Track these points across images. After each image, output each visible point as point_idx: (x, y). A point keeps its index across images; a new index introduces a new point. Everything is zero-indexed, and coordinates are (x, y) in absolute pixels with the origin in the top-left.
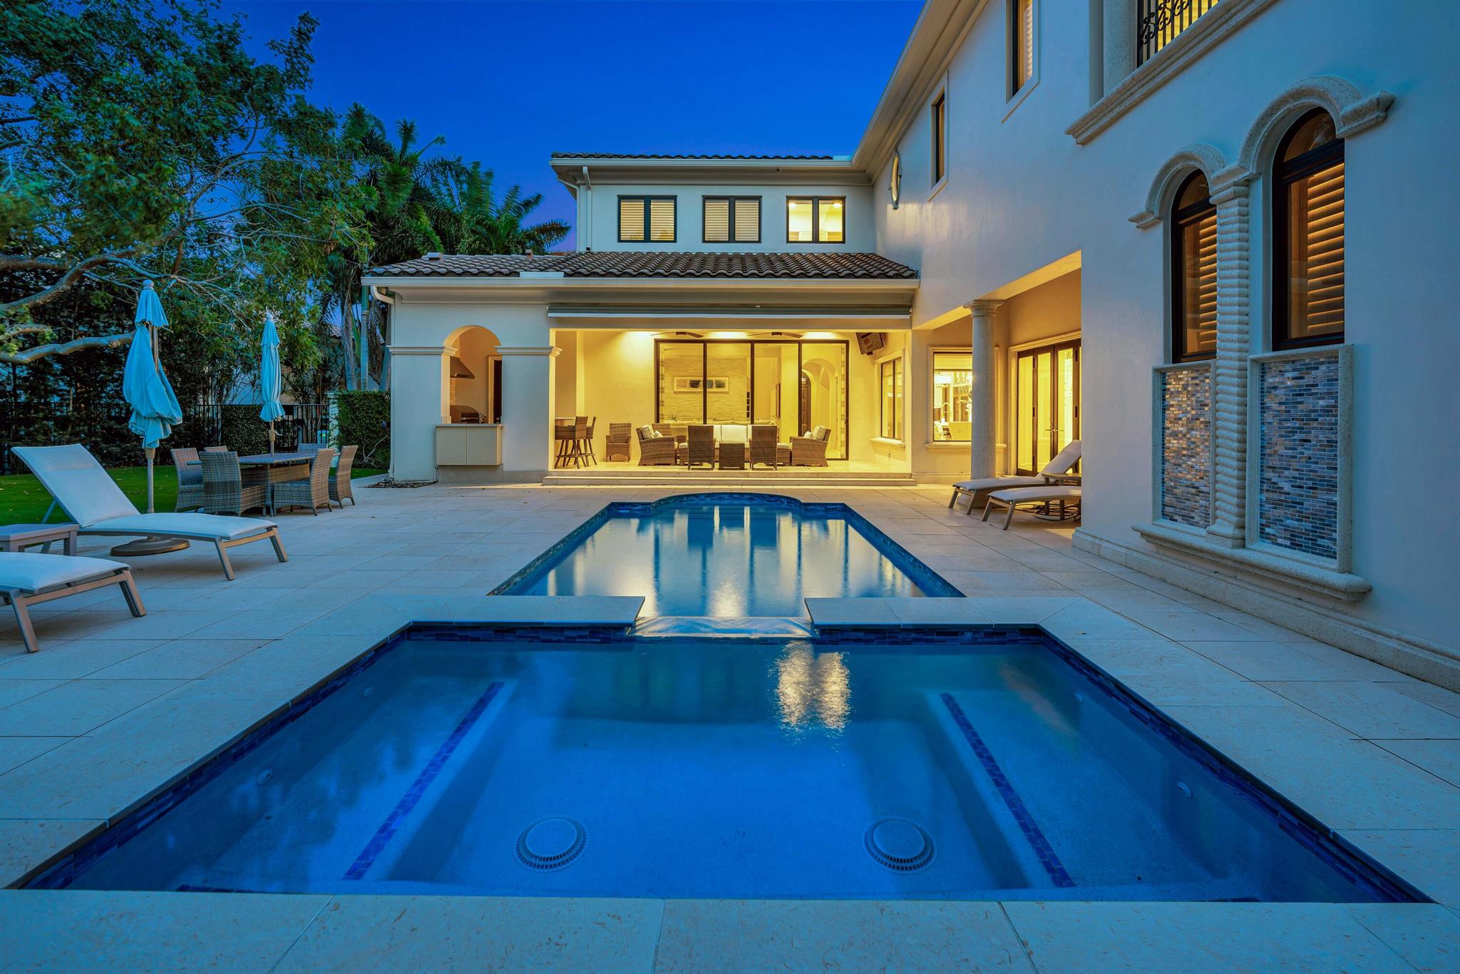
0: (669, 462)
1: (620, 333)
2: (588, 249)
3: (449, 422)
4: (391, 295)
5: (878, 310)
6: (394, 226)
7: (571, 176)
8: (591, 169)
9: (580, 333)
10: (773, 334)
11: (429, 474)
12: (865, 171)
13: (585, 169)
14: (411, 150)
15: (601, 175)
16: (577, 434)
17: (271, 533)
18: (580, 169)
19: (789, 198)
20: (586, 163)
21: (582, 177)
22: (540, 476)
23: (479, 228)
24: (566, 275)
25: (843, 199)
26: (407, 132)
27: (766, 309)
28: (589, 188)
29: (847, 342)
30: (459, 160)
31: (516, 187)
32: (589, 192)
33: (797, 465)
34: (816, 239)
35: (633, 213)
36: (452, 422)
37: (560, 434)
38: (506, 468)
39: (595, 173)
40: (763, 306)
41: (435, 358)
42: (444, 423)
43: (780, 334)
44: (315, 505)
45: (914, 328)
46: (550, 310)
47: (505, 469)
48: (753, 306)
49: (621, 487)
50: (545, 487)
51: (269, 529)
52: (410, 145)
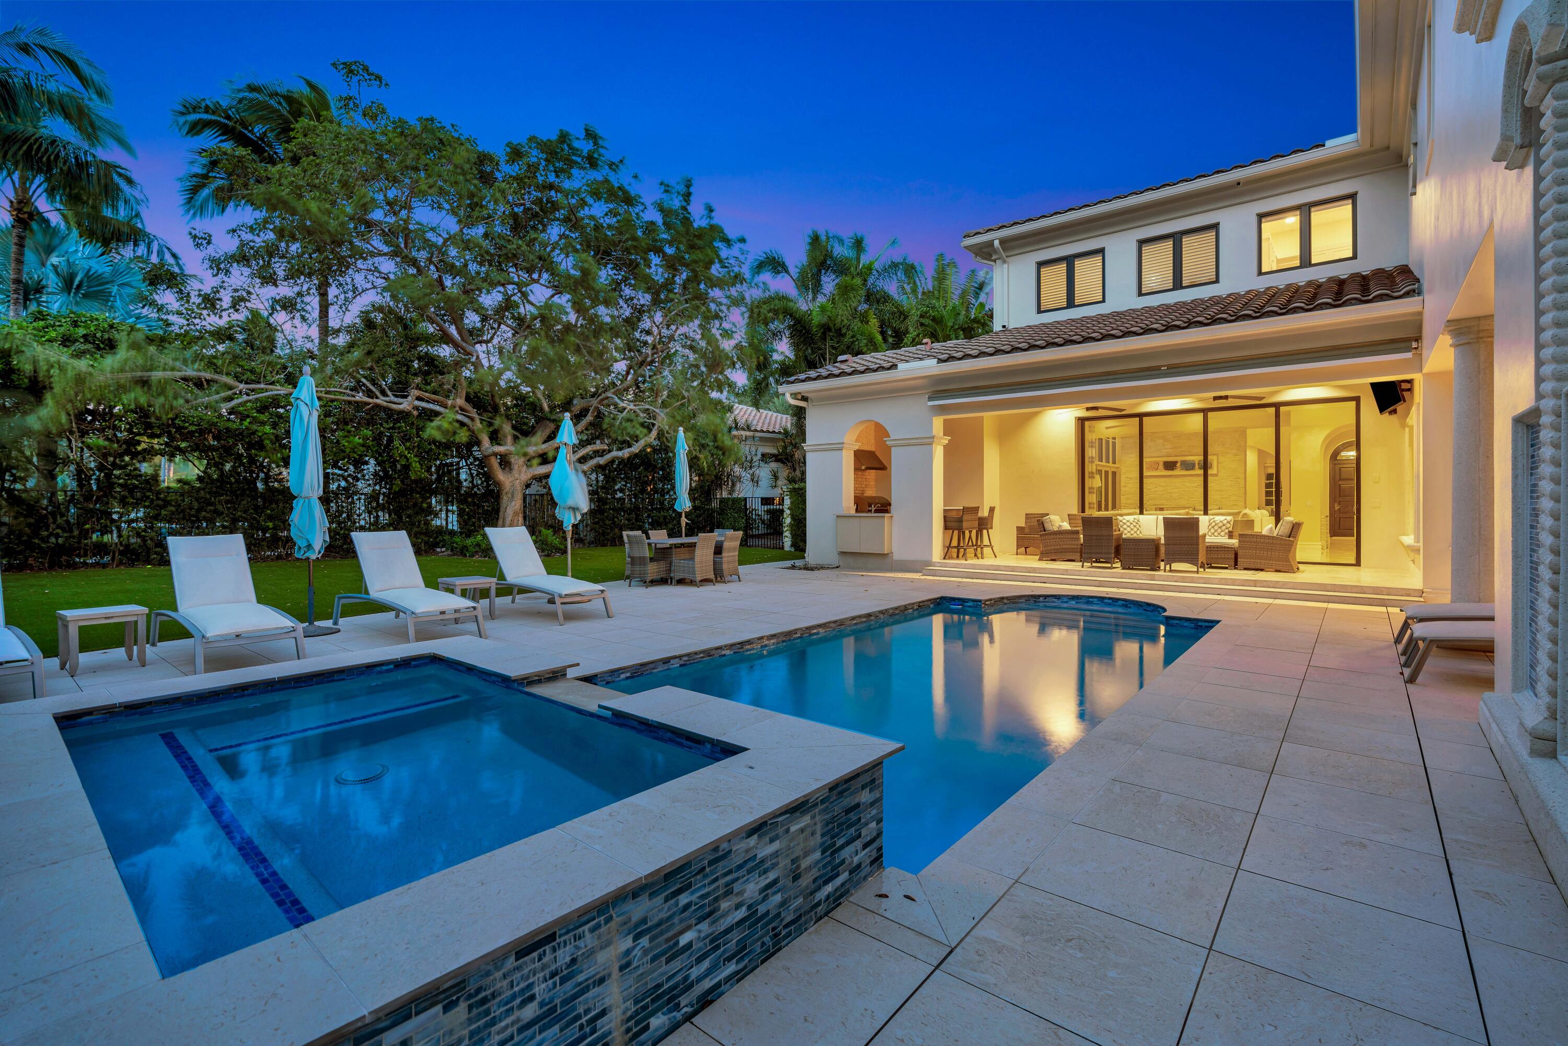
0: (1073, 558)
1: (1037, 413)
2: (1004, 327)
3: (853, 512)
4: (805, 399)
5: (1351, 351)
6: (845, 334)
7: (986, 252)
8: (1003, 242)
9: (989, 417)
10: (1215, 398)
11: (834, 559)
12: (1388, 148)
13: (996, 243)
14: (864, 260)
15: (1013, 245)
16: (965, 525)
17: (603, 595)
18: (990, 244)
19: (1261, 217)
20: (995, 237)
21: (996, 251)
22: (922, 566)
23: (926, 321)
24: (940, 361)
25: (1353, 197)
26: (858, 244)
27: (1174, 370)
28: (1004, 262)
29: (1357, 399)
30: (905, 259)
31: (973, 271)
32: (1006, 266)
33: (1245, 569)
34: (1306, 260)
35: (1055, 278)
36: (857, 511)
37: (949, 524)
38: (896, 556)
39: (1008, 245)
40: (1170, 367)
41: (838, 452)
42: (845, 513)
43: (1226, 397)
44: (698, 578)
45: (1425, 370)
46: (930, 399)
47: (895, 558)
48: (1158, 368)
49: (987, 581)
50: (924, 577)
51: (602, 591)
52: (862, 257)
